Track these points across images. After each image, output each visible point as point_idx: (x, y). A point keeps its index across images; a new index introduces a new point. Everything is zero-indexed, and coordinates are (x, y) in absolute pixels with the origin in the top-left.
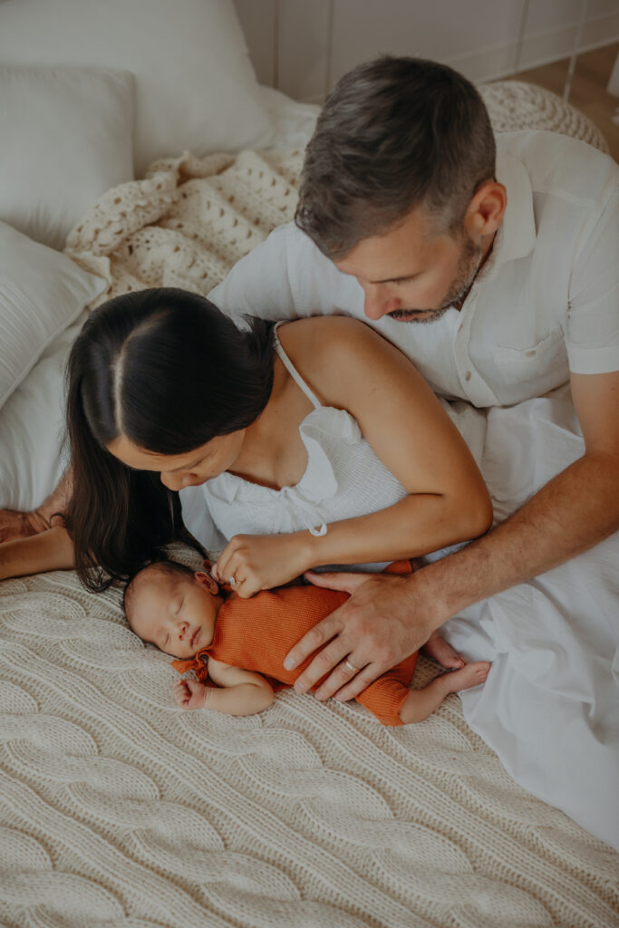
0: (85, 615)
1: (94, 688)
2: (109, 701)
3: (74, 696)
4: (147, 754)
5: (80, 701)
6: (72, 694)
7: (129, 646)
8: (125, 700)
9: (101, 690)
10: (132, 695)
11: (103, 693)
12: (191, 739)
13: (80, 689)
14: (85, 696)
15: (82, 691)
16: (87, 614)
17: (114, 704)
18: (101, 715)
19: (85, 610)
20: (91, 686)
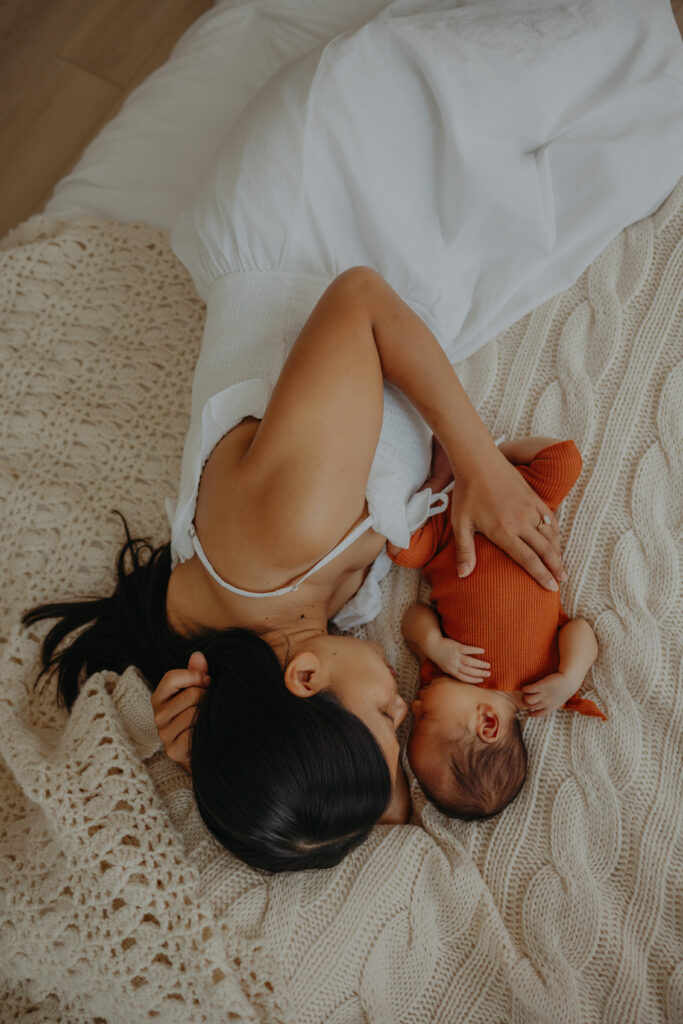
8: (652, 771)
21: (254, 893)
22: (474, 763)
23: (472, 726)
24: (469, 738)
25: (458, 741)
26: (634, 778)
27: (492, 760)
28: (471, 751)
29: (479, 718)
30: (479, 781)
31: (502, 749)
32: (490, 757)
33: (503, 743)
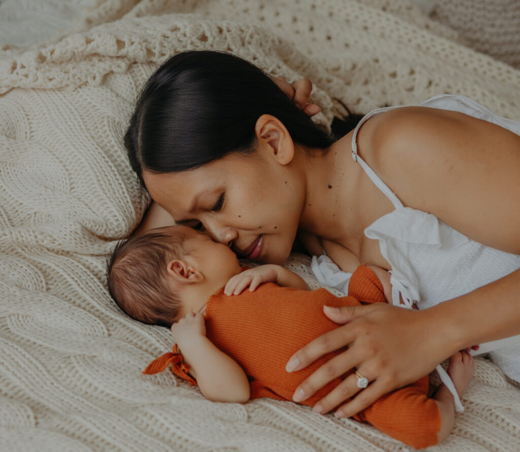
0: (44, 289)
1: (38, 365)
2: (56, 384)
3: (12, 369)
4: (98, 433)
5: (19, 375)
6: (10, 367)
7: (89, 331)
8: (76, 386)
9: (46, 367)
10: (86, 381)
11: (49, 371)
12: (157, 421)
13: (21, 363)
14: (26, 371)
15: (23, 366)
16: (48, 289)
17: (62, 388)
18: (42, 397)
19: (47, 284)
20: (35, 362)
21: (134, 94)
22: (157, 247)
23: (189, 259)
24: (180, 251)
25: (181, 244)
26: (78, 368)
27: (154, 262)
28: (168, 249)
29: (193, 267)
30: (140, 246)
31: (159, 276)
32: (158, 263)
33: (163, 280)
